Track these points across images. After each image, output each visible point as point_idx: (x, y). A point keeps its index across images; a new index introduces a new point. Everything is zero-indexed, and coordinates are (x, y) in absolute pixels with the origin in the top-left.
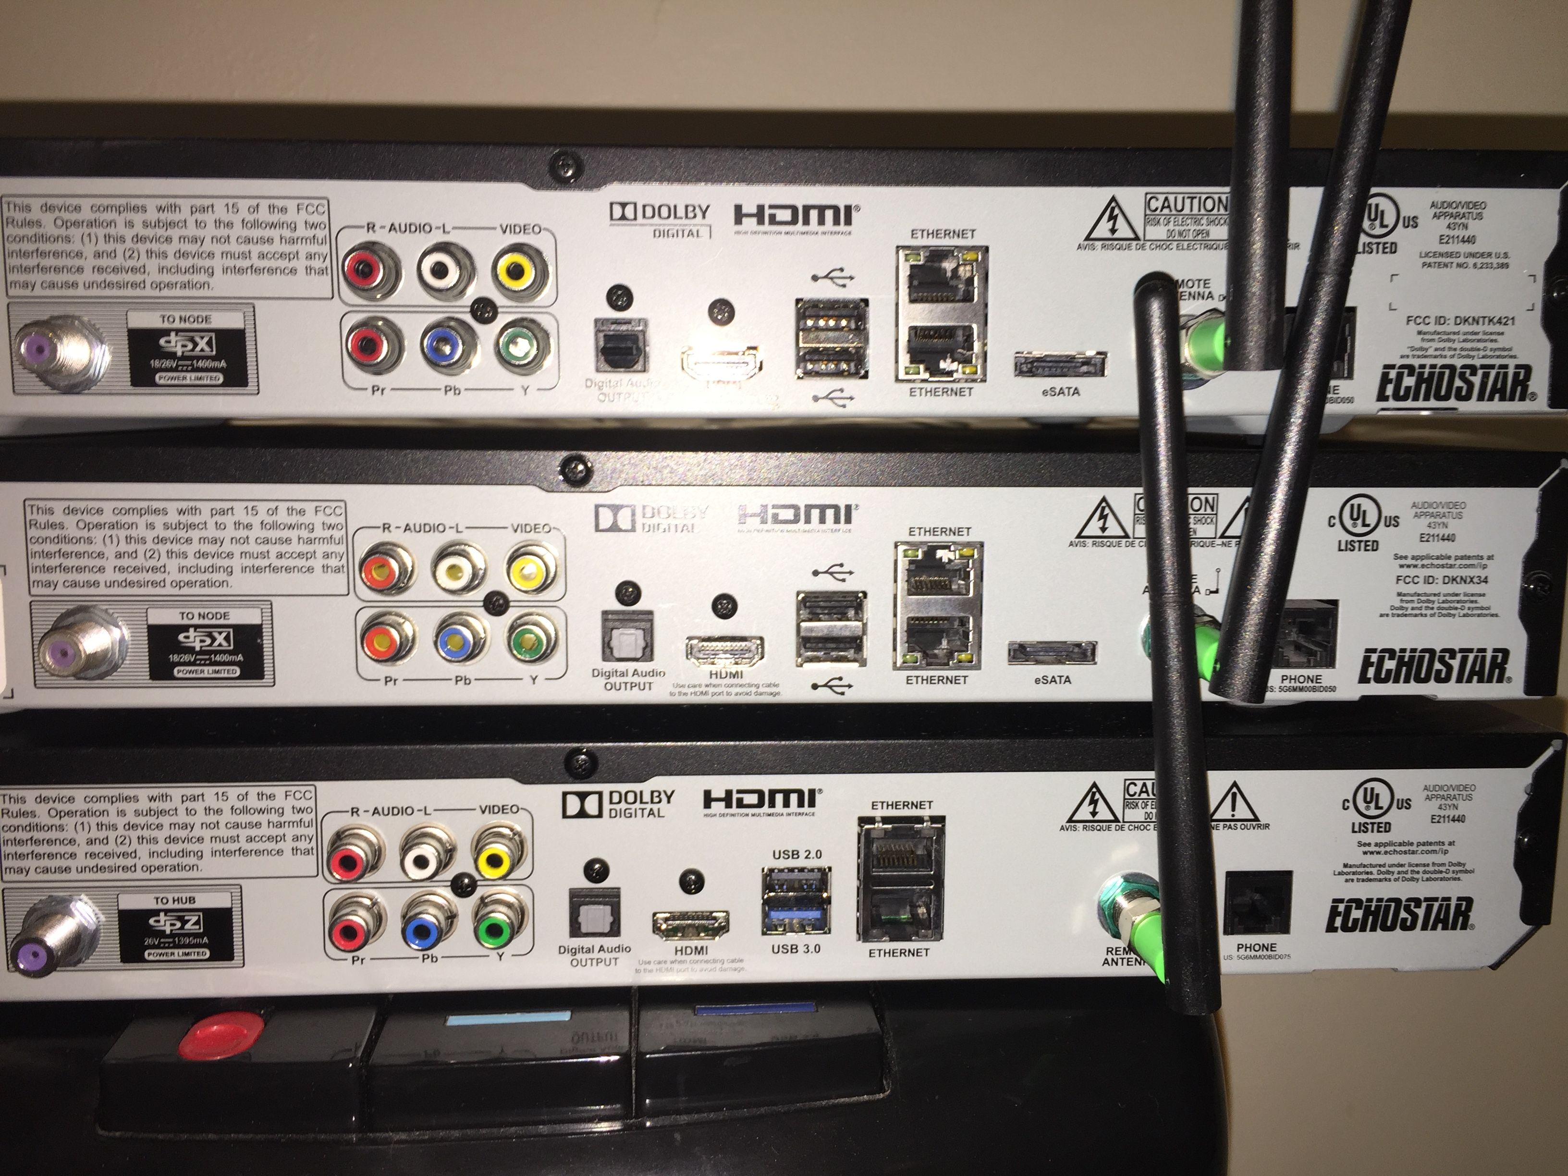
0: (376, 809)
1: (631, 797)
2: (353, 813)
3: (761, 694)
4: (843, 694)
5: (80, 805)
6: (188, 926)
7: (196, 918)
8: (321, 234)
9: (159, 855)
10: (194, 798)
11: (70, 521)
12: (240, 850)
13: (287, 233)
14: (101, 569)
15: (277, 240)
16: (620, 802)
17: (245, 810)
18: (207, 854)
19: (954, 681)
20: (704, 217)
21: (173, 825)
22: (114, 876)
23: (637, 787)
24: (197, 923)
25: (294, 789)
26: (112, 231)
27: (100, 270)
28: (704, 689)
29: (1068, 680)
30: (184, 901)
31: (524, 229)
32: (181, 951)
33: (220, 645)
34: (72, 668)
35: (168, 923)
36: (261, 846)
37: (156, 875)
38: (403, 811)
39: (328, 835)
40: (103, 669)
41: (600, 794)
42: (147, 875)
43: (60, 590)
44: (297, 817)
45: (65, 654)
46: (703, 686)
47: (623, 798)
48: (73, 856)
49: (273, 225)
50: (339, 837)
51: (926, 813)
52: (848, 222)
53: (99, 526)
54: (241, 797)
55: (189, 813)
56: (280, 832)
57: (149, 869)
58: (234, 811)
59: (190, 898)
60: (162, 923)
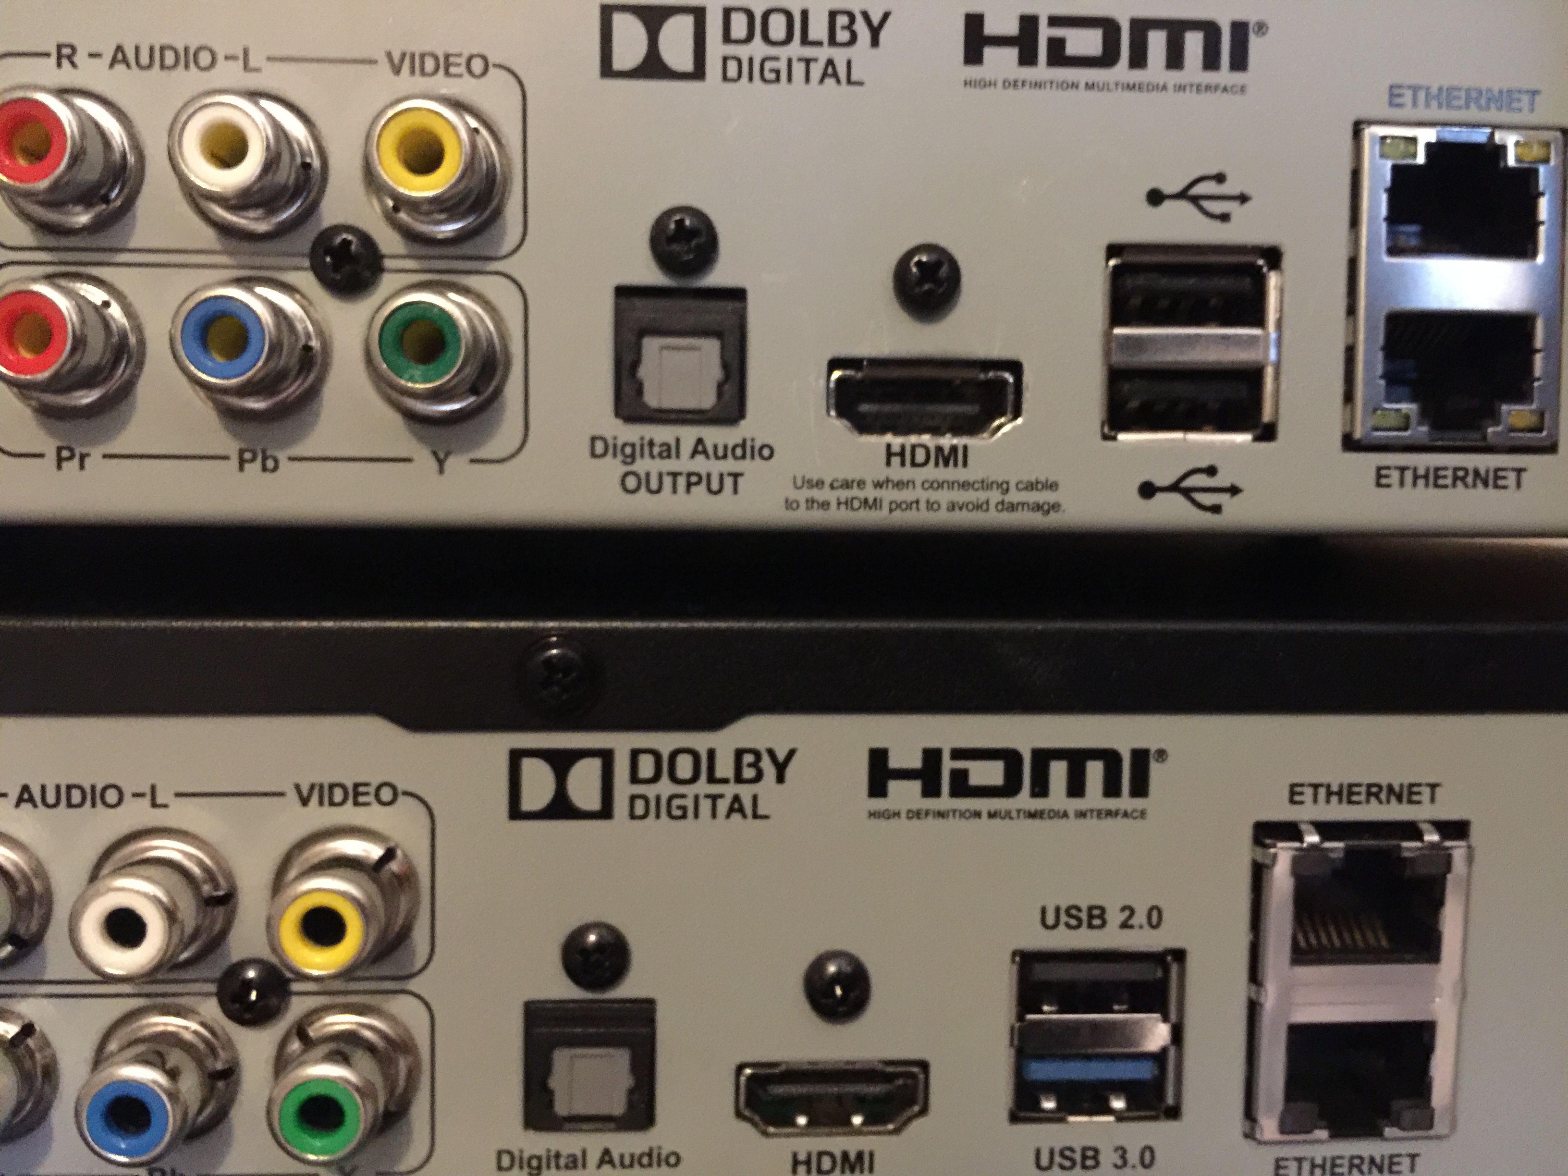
0: (26, 788)
1: (684, 766)
3: (1013, 507)
4: (1216, 509)
16: (656, 778)
19: (1491, 480)
23: (700, 741)
28: (870, 493)
38: (96, 796)
41: (607, 756)
46: (869, 486)
47: (665, 766)
51: (1424, 813)
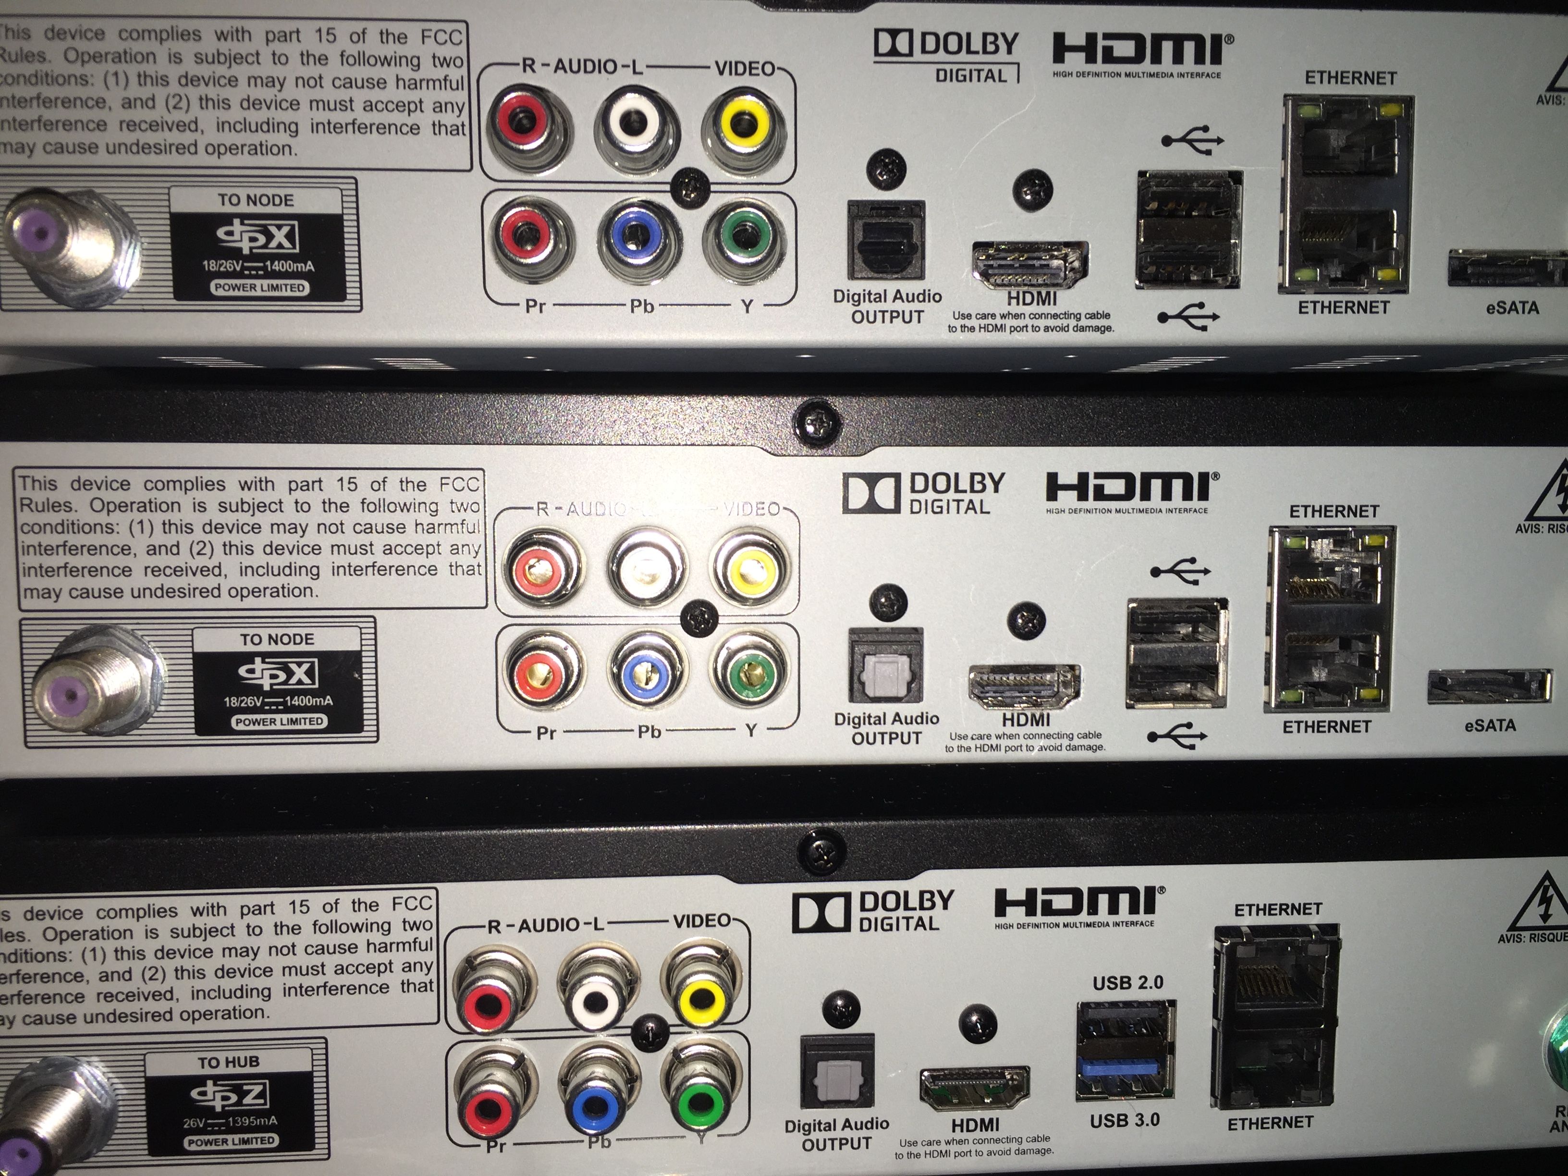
0: (525, 921)
1: (891, 901)
2: (490, 927)
3: (1075, 748)
4: (1192, 747)
5: (90, 922)
6: (248, 1100)
7: (260, 1088)
8: (455, 74)
9: (207, 995)
10: (259, 910)
11: (81, 500)
12: (325, 986)
13: (406, 73)
14: (126, 571)
15: (392, 82)
16: (875, 908)
17: (334, 927)
18: (277, 993)
19: (1350, 727)
20: (1009, 52)
21: (228, 951)
22: (141, 1027)
23: (899, 886)
24: (262, 1095)
25: (405, 894)
26: (149, 68)
27: (131, 126)
28: (994, 741)
29: (1511, 725)
30: (242, 1062)
31: (750, 69)
32: (237, 1137)
33: (300, 682)
34: (83, 719)
35: (218, 1096)
36: (355, 979)
37: (201, 1025)
38: (563, 925)
39: (454, 963)
40: (128, 718)
41: (847, 896)
42: (188, 1026)
43: (65, 602)
44: (410, 936)
45: (72, 696)
46: (994, 737)
47: (880, 901)
48: (79, 998)
49: (386, 61)
50: (470, 964)
51: (1312, 920)
52: (1217, 59)
53: (122, 507)
54: (328, 908)
55: (251, 932)
56: (384, 958)
57: (192, 1016)
58: (317, 927)
59: (251, 1058)
60: (210, 1096)
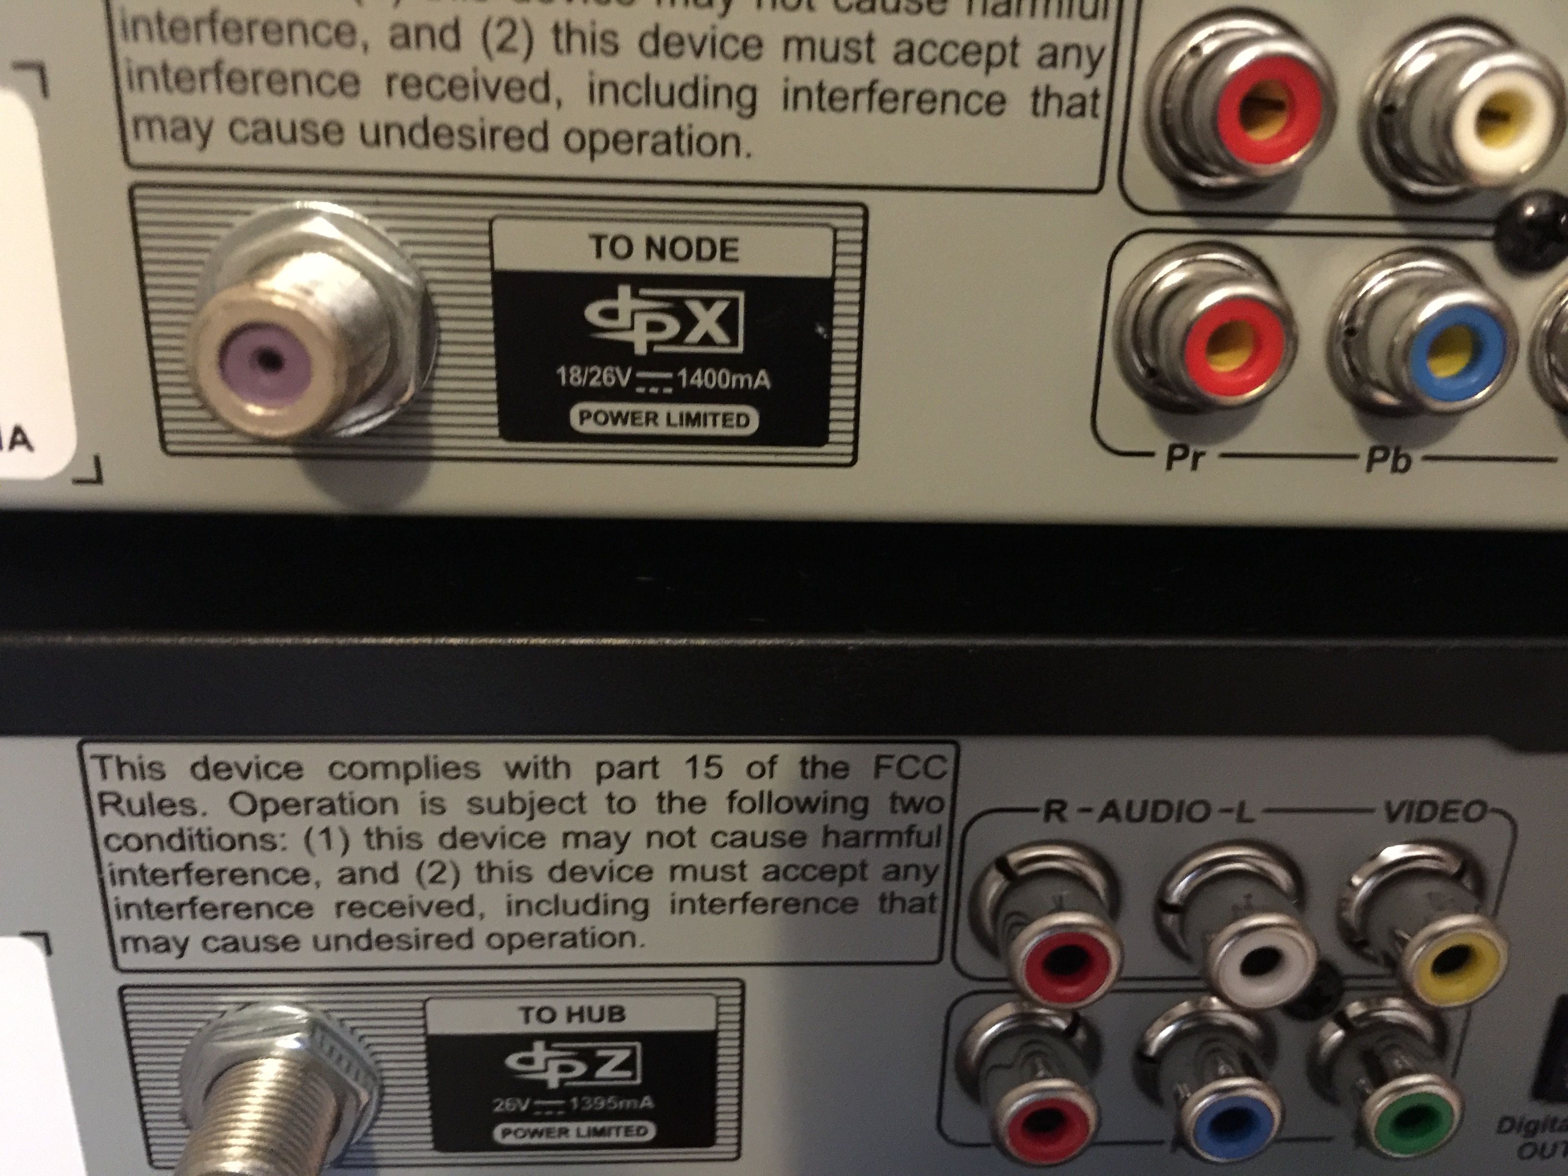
0: (1112, 804)
2: (1049, 812)
5: (317, 784)
6: (604, 1072)
7: (625, 1055)
9: (534, 908)
10: (631, 771)
12: (744, 899)
14: (351, 85)
17: (766, 803)
18: (660, 907)
21: (571, 837)
22: (414, 957)
24: (628, 1064)
25: (900, 750)
30: (596, 1015)
32: (584, 1126)
33: (707, 340)
35: (554, 1065)
37: (525, 956)
38: (1180, 810)
39: (977, 867)
43: (221, 150)
44: (901, 822)
48: (303, 909)
54: (756, 770)
55: (615, 807)
56: (854, 856)
57: (508, 942)
58: (736, 803)
59: (611, 1008)
60: (539, 1065)
